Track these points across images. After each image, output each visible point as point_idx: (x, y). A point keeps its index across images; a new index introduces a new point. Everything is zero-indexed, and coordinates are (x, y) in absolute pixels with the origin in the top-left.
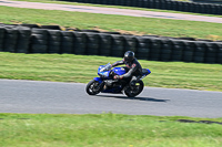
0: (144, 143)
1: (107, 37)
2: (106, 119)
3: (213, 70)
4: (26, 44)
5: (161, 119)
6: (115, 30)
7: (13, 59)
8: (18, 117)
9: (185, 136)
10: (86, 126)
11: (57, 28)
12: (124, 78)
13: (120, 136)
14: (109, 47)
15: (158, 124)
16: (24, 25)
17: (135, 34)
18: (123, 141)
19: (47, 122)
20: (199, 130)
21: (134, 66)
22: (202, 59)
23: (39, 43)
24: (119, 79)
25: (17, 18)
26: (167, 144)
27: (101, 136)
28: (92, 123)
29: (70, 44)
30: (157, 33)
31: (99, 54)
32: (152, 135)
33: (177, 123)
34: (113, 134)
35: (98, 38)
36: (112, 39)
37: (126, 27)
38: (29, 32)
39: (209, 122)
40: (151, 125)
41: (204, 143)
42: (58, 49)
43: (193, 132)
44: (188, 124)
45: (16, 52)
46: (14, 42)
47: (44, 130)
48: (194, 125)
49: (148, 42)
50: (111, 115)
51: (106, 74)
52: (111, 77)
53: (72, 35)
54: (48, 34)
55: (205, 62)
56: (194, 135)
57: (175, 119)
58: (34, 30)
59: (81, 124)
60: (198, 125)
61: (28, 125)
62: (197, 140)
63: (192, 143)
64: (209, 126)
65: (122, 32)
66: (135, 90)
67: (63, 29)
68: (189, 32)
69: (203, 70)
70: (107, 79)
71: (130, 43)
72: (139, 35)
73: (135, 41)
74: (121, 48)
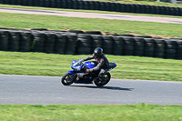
1: (140, 40)
4: (73, 47)
6: (147, 34)
7: (63, 59)
8: (67, 108)
10: (124, 115)
11: (99, 33)
12: (93, 71)
14: (142, 48)
16: (71, 31)
17: (163, 37)
19: (91, 112)
23: (84, 46)
24: (90, 72)
25: (66, 25)
28: (129, 112)
29: (110, 46)
31: (134, 55)
35: (133, 41)
36: (145, 42)
37: (157, 32)
38: (76, 37)
45: (65, 54)
46: (64, 46)
47: (89, 118)
49: (175, 44)
51: (78, 68)
52: (83, 70)
53: (111, 39)
54: (92, 39)
58: (80, 35)
59: (120, 113)
61: (75, 114)
66: (103, 81)
67: (104, 34)
70: (79, 72)
71: (160, 45)
72: (167, 38)
73: (164, 43)
74: (152, 49)
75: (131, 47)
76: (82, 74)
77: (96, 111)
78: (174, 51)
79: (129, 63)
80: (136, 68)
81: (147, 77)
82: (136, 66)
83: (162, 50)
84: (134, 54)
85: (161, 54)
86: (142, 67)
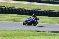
0: (27, 37)
2: (18, 31)
3: (46, 18)
5: (32, 31)
6: (20, 7)
9: (38, 35)
12: (33, 21)
13: (21, 36)
14: (18, 12)
15: (31, 32)
17: (25, 8)
18: (22, 37)
20: (42, 34)
21: (35, 17)
22: (43, 15)
24: (31, 21)
26: (34, 38)
27: (16, 36)
28: (14, 32)
29: (8, 11)
30: (31, 8)
32: (30, 35)
33: (36, 32)
34: (19, 35)
35: (15, 9)
36: (19, 10)
37: (23, 7)
39: (45, 32)
40: (29, 33)
41: (44, 37)
42: (5, 12)
43: (41, 34)
44: (39, 32)
47: (1, 34)
48: (41, 33)
49: (29, 10)
50: (19, 30)
52: (29, 20)
55: (44, 16)
56: (41, 35)
57: (36, 31)
59: (11, 33)
60: (42, 33)
62: (41, 36)
63: (40, 37)
64: (45, 33)
65: (22, 8)
66: (35, 24)
67: (6, 7)
68: (40, 8)
69: (43, 18)
71: (24, 11)
72: (26, 9)
73: (25, 10)
74: (21, 12)
75: (15, 12)
76: (29, 22)
77: (3, 32)
78: (28, 13)
79: (14, 16)
80: (16, 18)
81: (20, 21)
82: (16, 17)
83: (25, 12)
84: (16, 14)
85: (24, 14)
86: (18, 18)
